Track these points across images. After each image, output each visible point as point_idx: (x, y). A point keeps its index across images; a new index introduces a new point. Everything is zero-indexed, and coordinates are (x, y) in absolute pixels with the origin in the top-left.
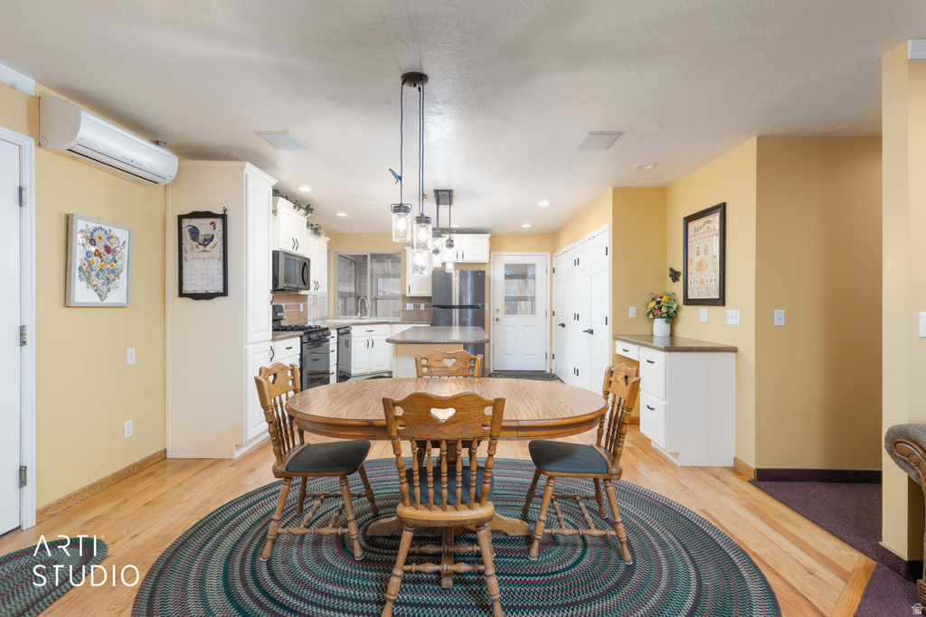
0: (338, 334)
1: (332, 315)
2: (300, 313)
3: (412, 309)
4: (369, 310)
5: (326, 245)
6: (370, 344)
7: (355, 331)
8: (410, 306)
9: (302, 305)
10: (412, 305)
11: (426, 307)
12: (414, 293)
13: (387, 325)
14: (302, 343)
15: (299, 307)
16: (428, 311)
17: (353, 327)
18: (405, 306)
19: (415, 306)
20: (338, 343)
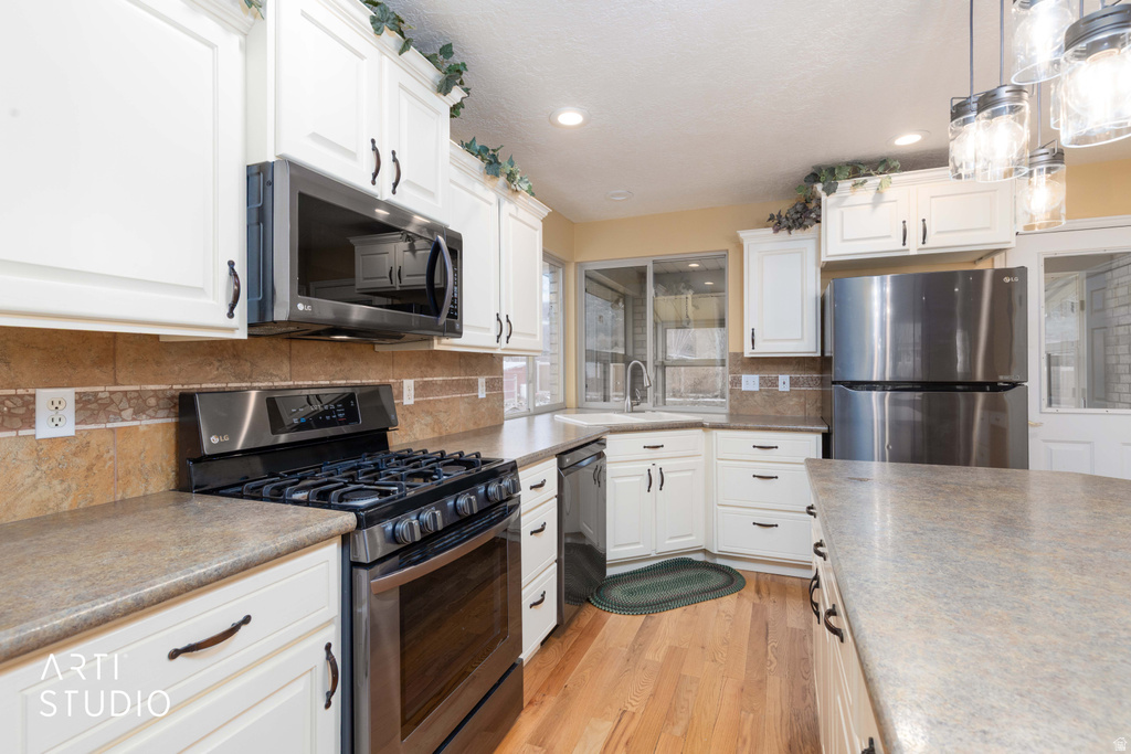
0: (561, 467)
1: (572, 400)
2: (476, 401)
3: (756, 388)
4: (650, 391)
5: (539, 225)
6: (655, 480)
7: (615, 447)
8: (751, 382)
9: (482, 381)
10: (756, 378)
11: (793, 383)
12: (765, 348)
13: (698, 432)
14: (351, 567)
15: (472, 386)
16: (799, 394)
17: (611, 439)
18: (736, 382)
19: (763, 381)
20: (560, 497)
